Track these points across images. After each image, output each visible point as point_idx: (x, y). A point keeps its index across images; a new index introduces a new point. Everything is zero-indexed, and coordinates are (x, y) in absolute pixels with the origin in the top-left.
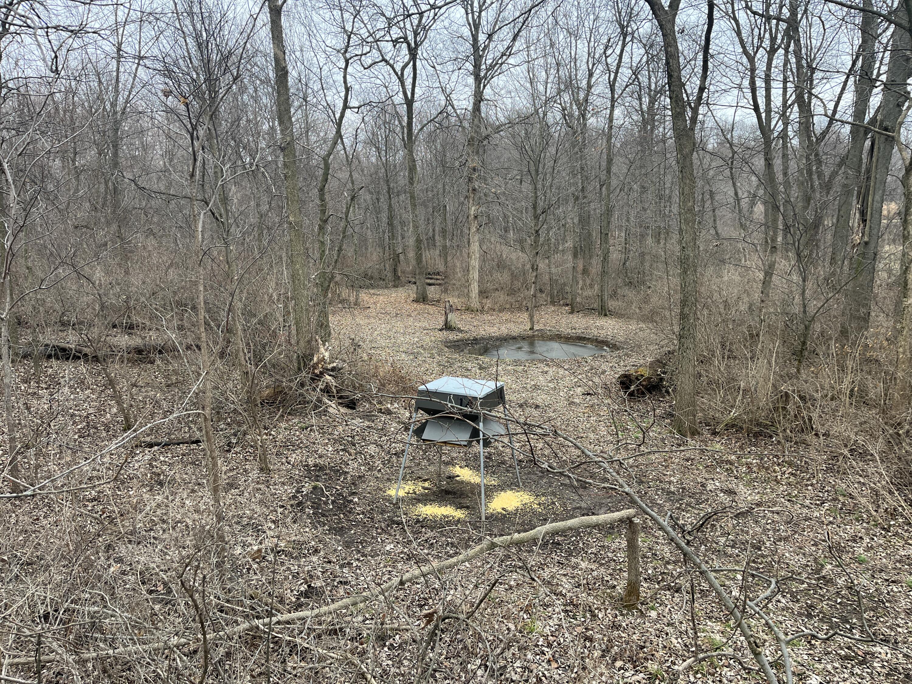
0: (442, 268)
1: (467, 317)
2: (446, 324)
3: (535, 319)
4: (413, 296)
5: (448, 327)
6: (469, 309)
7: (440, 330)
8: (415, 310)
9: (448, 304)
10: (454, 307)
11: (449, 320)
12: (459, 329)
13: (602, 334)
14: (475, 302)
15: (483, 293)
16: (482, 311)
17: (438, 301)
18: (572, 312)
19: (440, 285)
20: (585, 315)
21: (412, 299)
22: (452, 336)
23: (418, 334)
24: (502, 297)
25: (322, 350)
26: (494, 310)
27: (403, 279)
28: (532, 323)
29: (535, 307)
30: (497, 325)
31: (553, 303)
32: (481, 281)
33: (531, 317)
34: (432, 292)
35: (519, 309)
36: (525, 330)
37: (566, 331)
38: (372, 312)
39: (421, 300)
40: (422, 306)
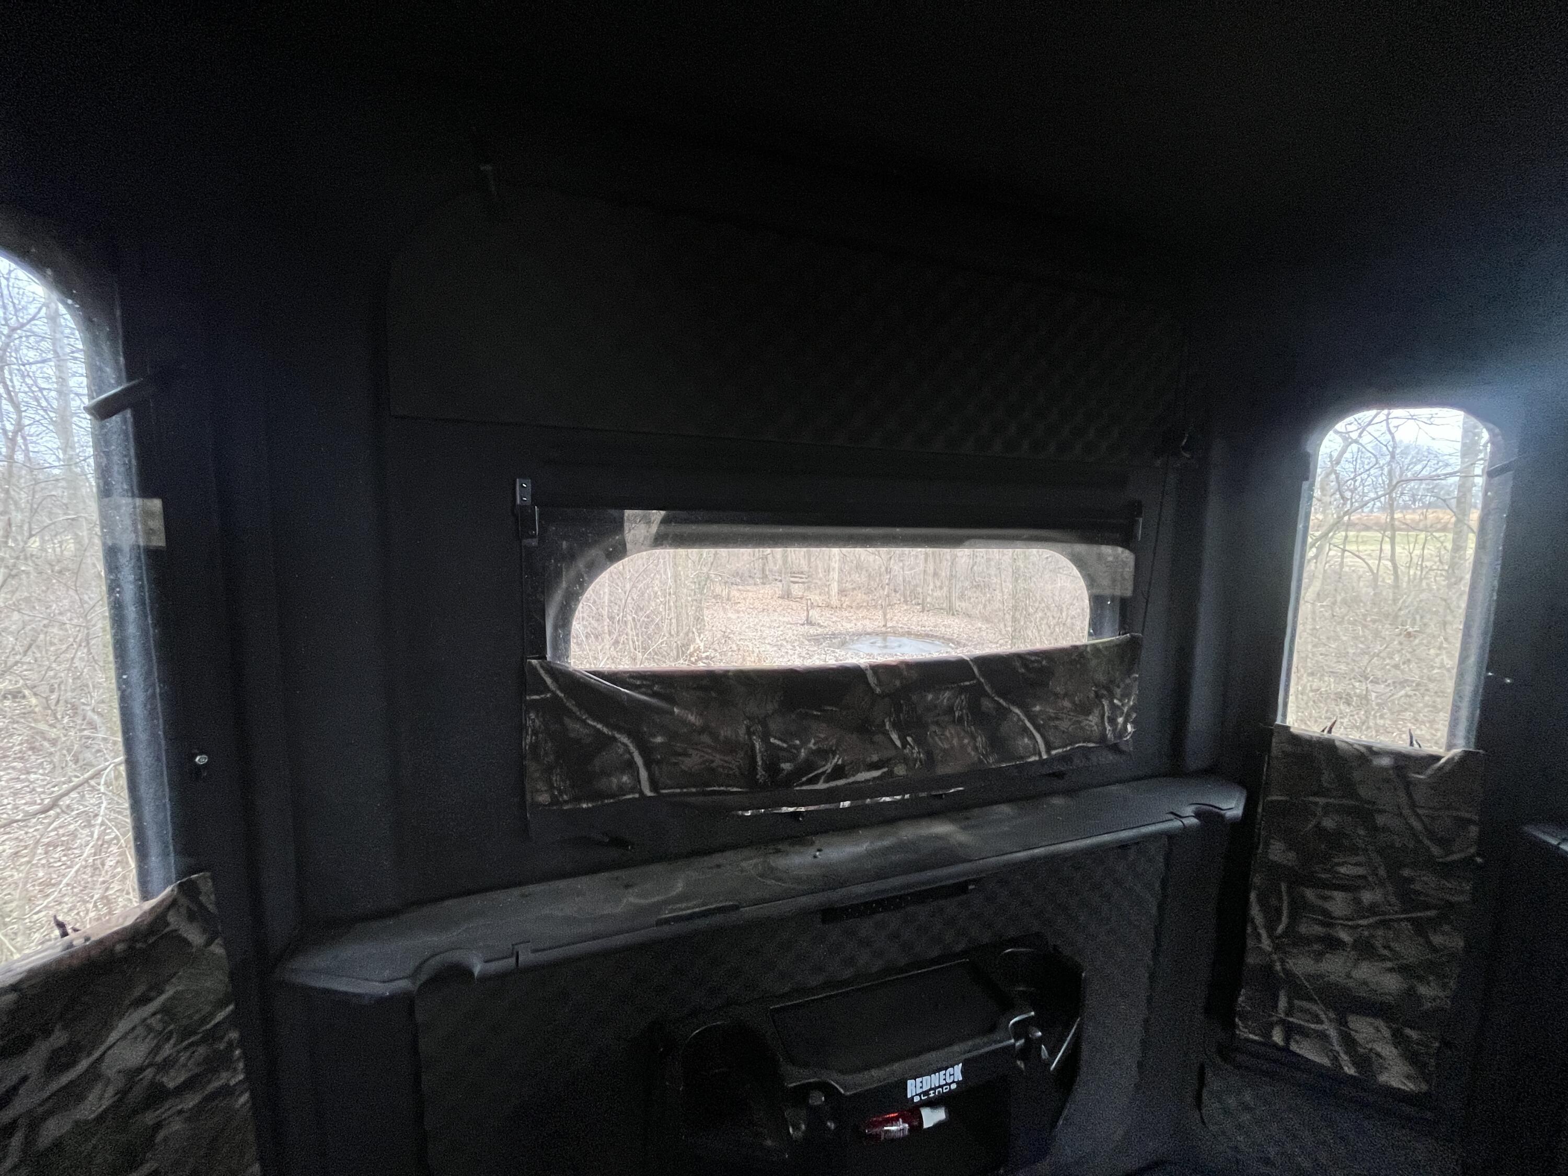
0: (806, 569)
1: (827, 613)
2: (807, 620)
3: (888, 616)
4: (779, 593)
5: (809, 622)
6: (828, 606)
7: (803, 625)
8: (781, 605)
9: (809, 601)
10: (815, 604)
11: (810, 615)
12: (818, 624)
13: (948, 632)
14: (834, 602)
15: (842, 592)
16: (841, 608)
17: (801, 598)
18: (923, 611)
19: (803, 583)
20: (935, 614)
21: (777, 595)
22: (812, 631)
23: (781, 628)
24: (860, 596)
25: (698, 641)
26: (852, 608)
27: (770, 578)
28: (886, 620)
29: (890, 605)
30: (854, 621)
31: (906, 602)
32: (840, 582)
33: (885, 615)
34: (796, 590)
35: (875, 607)
36: (879, 627)
37: (915, 628)
38: (741, 607)
39: (786, 597)
40: (787, 602)
